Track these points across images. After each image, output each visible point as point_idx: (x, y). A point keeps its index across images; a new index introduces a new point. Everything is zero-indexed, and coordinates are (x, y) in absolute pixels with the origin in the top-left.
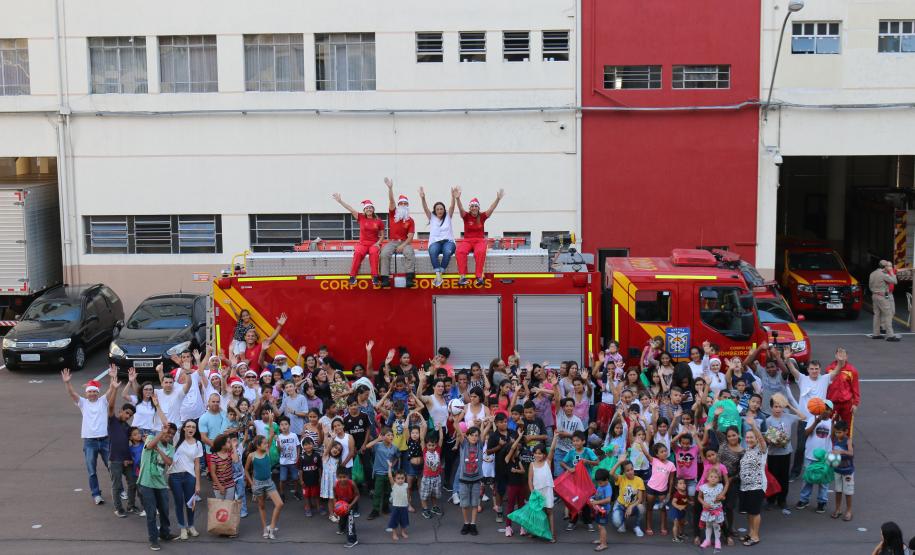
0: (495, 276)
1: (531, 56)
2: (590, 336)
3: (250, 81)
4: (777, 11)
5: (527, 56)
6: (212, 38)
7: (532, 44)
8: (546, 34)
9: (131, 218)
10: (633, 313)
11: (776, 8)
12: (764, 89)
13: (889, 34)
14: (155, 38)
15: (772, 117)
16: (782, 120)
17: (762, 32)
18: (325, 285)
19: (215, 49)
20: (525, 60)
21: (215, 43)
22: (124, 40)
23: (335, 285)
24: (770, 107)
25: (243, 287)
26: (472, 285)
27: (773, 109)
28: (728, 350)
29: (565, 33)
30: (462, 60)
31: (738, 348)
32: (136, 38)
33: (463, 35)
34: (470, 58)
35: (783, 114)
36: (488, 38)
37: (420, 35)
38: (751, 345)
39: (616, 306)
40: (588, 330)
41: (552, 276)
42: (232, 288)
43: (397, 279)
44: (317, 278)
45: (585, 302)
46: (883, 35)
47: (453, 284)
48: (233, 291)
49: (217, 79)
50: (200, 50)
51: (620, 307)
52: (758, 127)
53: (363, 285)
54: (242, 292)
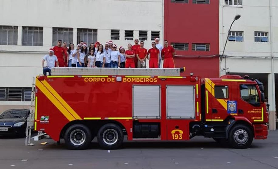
0: (159, 77)
1: (148, 39)
2: (198, 103)
3: (54, 43)
4: (224, 28)
5: (146, 39)
6: (41, 28)
7: (148, 35)
8: (152, 32)
9: (7, 88)
10: (213, 95)
11: (224, 27)
12: (221, 51)
13: (257, 36)
14: (21, 27)
15: (223, 60)
16: (227, 61)
17: (219, 34)
18: (86, 80)
19: (43, 32)
20: (146, 40)
21: (43, 30)
22: (10, 27)
23: (91, 80)
24: (223, 57)
25: (49, 80)
26: (149, 81)
27: (224, 58)
28: (253, 110)
29: (158, 32)
30: (125, 40)
31: (256, 109)
32: (15, 27)
33: (126, 31)
34: (128, 39)
35: (227, 59)
36: (134, 32)
37: (112, 31)
38: (261, 108)
39: (207, 91)
40: (196, 100)
41: (182, 77)
42: (45, 80)
43: (117, 78)
44: (83, 76)
45: (195, 88)
46: (256, 36)
47: (141, 80)
48: (45, 82)
49: (42, 42)
50: (37, 32)
51: (209, 92)
52: (219, 63)
53: (103, 80)
54: (49, 82)
